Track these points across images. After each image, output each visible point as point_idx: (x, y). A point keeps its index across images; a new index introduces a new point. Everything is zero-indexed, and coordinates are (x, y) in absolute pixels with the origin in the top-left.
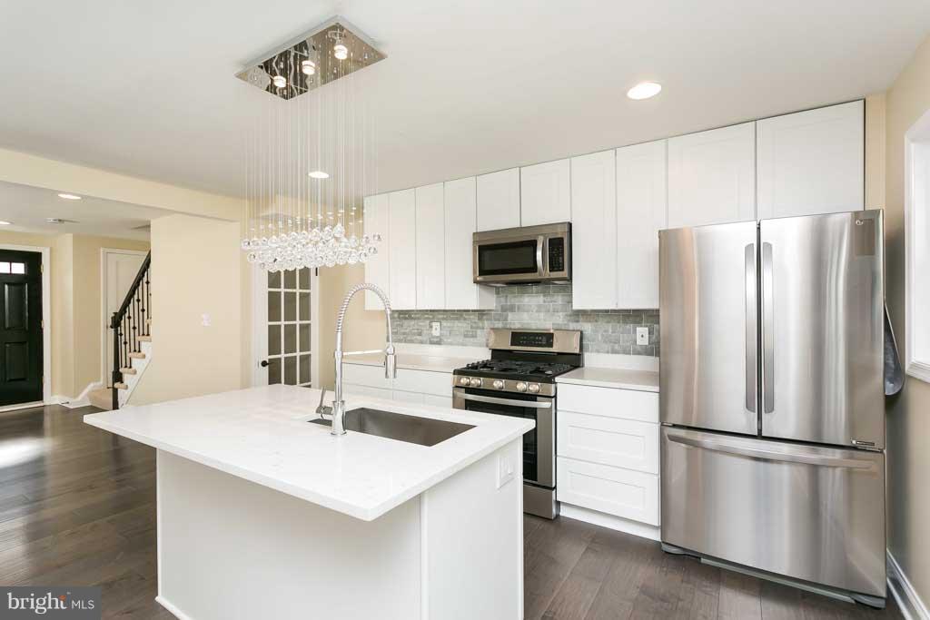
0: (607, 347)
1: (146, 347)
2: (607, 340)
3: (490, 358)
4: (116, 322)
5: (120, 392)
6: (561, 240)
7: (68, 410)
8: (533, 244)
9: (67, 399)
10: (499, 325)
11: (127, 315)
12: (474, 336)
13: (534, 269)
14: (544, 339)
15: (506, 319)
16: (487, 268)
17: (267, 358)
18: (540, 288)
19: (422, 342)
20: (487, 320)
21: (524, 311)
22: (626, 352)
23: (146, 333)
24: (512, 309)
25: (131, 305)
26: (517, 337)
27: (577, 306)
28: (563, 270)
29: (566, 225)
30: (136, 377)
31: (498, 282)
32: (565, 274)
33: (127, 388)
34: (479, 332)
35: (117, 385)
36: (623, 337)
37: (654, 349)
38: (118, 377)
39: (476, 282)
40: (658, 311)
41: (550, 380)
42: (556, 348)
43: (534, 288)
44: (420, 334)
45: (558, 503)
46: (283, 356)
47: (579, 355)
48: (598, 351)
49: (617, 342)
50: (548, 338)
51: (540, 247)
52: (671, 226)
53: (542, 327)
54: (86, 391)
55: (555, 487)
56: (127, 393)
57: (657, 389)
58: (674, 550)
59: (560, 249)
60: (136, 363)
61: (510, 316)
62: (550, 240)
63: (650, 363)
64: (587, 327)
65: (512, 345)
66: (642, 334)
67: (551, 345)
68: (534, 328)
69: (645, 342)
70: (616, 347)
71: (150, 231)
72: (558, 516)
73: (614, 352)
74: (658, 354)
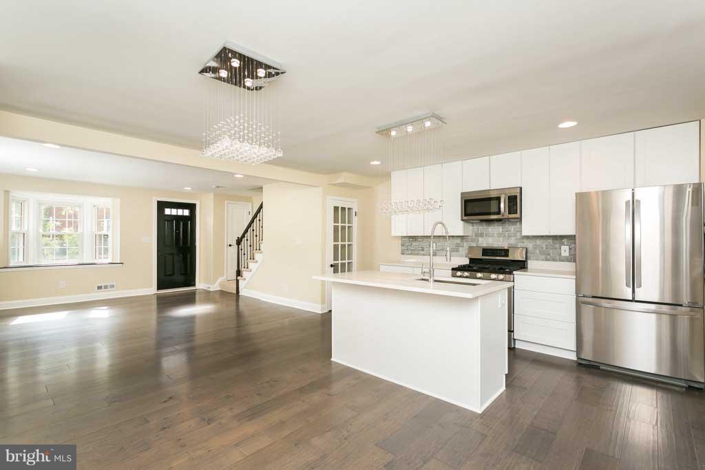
0: (543, 257)
1: (258, 256)
2: (542, 253)
3: (468, 263)
4: (239, 242)
5: (240, 282)
6: (515, 197)
7: (209, 292)
8: (498, 199)
9: (208, 286)
10: (474, 245)
11: (246, 238)
12: (458, 251)
13: (499, 213)
14: (503, 254)
15: (478, 241)
16: (468, 212)
17: (333, 263)
18: (500, 223)
19: (424, 255)
20: (466, 241)
21: (489, 236)
22: (554, 260)
23: (258, 248)
24: (482, 235)
25: (249, 233)
26: (486, 251)
27: (525, 233)
28: (516, 213)
29: (519, 189)
30: (251, 273)
31: (473, 220)
32: (518, 215)
33: (245, 279)
34: (460, 249)
35: (239, 278)
36: (553, 252)
37: (572, 258)
38: (239, 273)
39: (462, 220)
40: (575, 236)
41: (510, 273)
42: (510, 258)
43: (496, 224)
44: (423, 250)
45: (515, 340)
46: (340, 262)
47: (524, 261)
48: (537, 260)
49: (549, 254)
50: (505, 252)
51: (502, 200)
52: (584, 190)
53: (500, 246)
54: (218, 281)
55: (513, 331)
56: (245, 282)
57: (574, 277)
58: (583, 362)
59: (514, 202)
60: (251, 265)
61: (480, 239)
62: (509, 197)
63: (570, 266)
64: (530, 245)
65: (483, 255)
66: (565, 251)
67: (507, 256)
68: (496, 246)
69: (567, 254)
70: (549, 257)
71: (262, 191)
72: (514, 348)
73: (547, 260)
74: (575, 261)
